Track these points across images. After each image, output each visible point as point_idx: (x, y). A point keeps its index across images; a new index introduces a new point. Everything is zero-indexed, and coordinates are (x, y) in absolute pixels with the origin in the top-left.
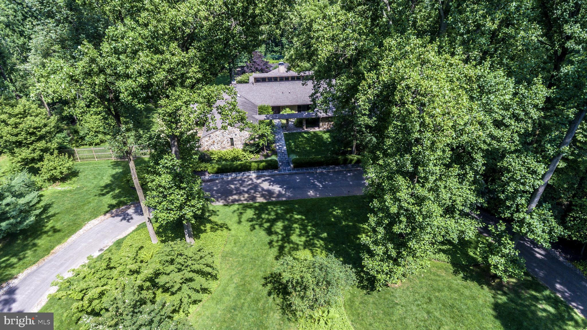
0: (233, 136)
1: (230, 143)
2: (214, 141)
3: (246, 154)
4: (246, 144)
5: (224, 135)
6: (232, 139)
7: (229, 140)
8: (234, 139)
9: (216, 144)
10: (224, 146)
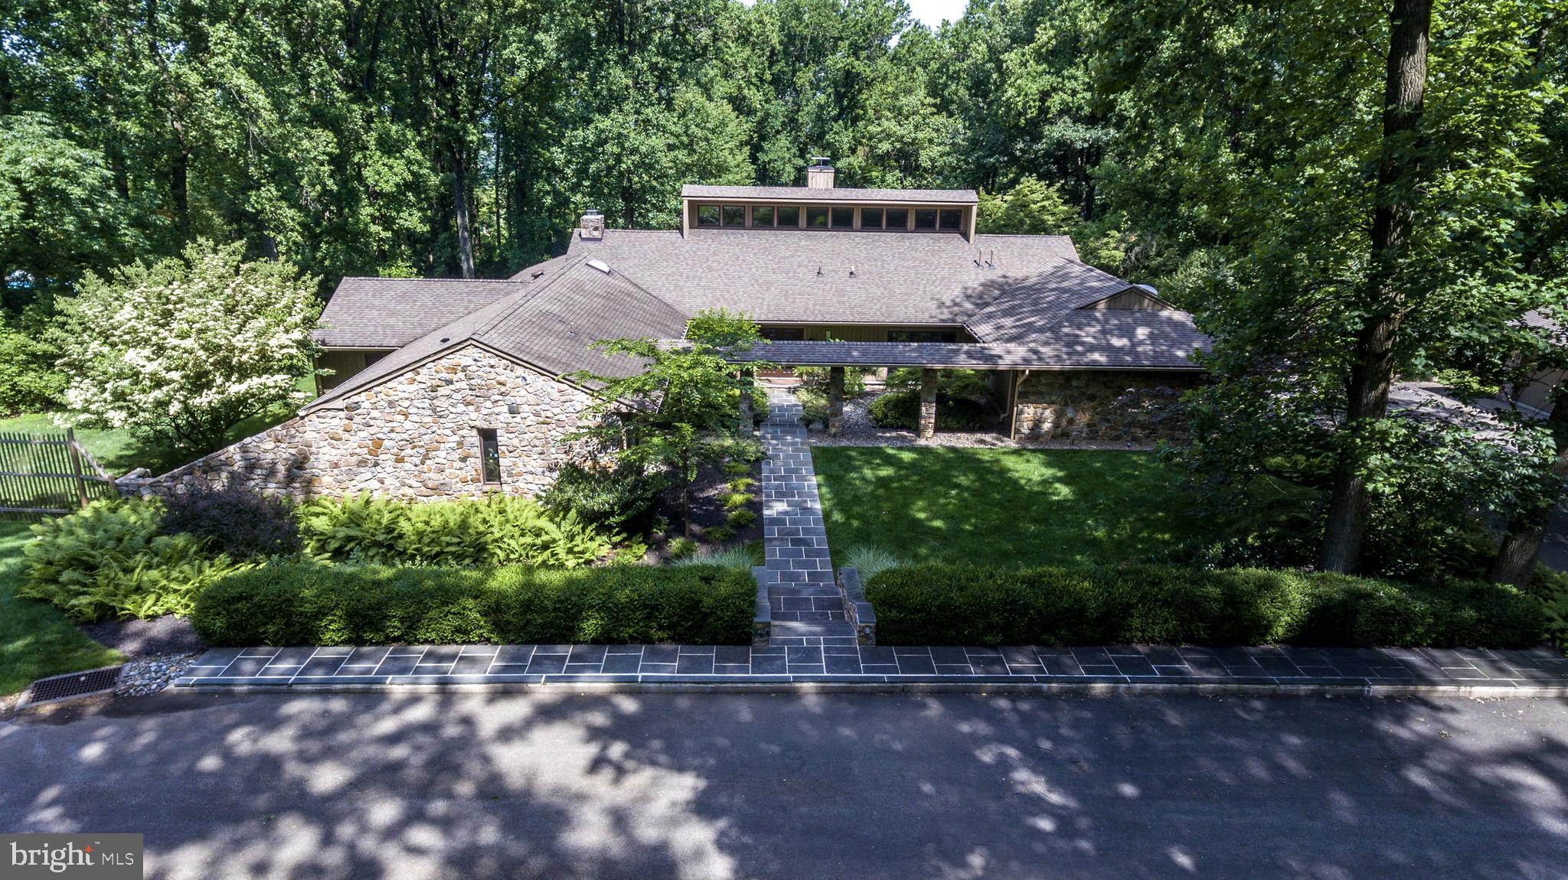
0: (500, 420)
1: (476, 463)
2: (378, 443)
3: (553, 532)
4: (573, 474)
5: (442, 404)
6: (488, 436)
7: (475, 439)
8: (502, 438)
9: (387, 459)
10: (434, 478)
